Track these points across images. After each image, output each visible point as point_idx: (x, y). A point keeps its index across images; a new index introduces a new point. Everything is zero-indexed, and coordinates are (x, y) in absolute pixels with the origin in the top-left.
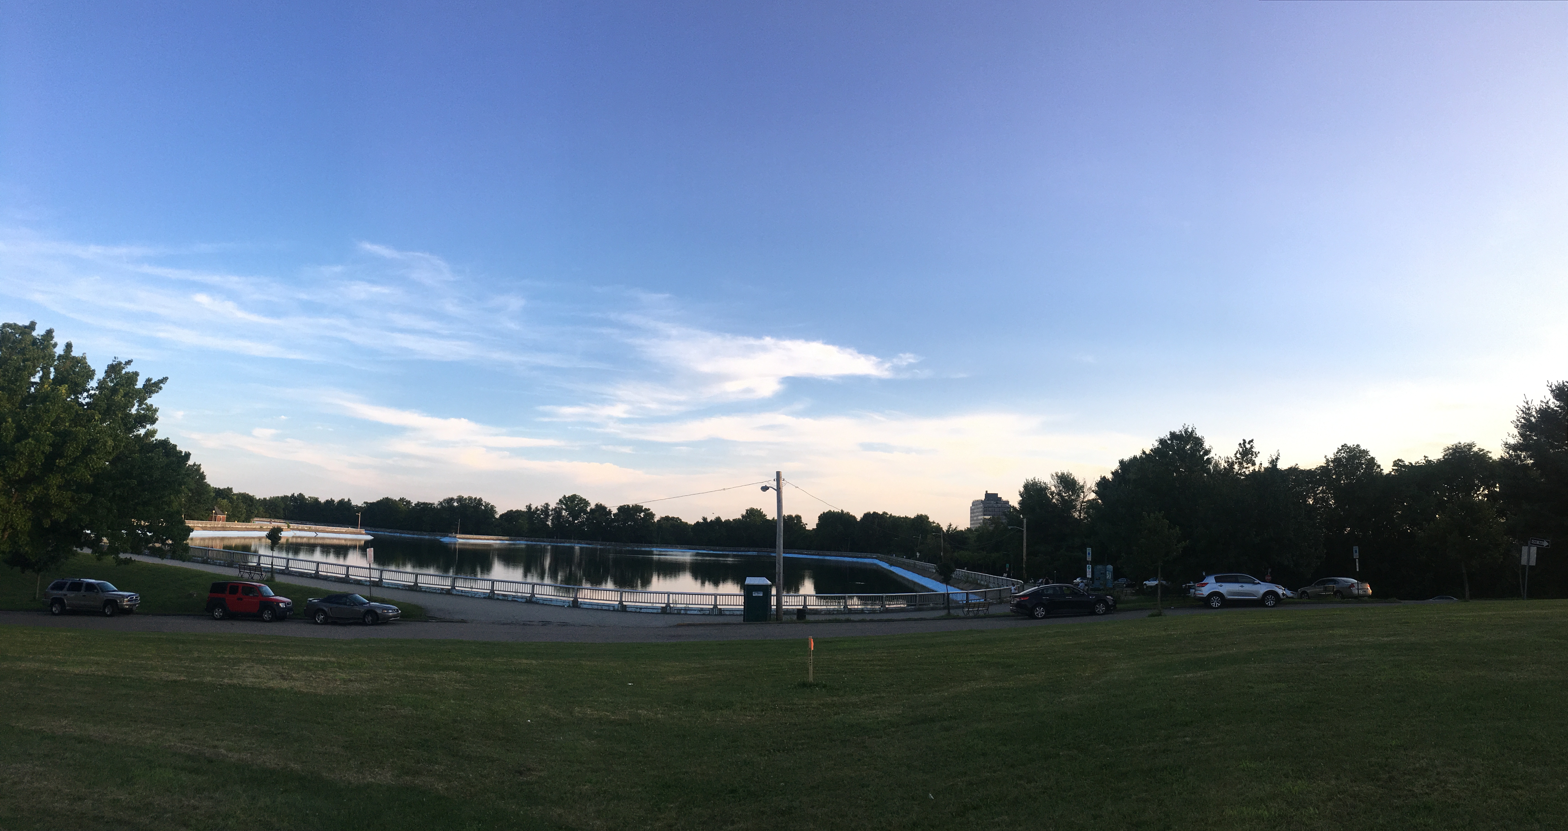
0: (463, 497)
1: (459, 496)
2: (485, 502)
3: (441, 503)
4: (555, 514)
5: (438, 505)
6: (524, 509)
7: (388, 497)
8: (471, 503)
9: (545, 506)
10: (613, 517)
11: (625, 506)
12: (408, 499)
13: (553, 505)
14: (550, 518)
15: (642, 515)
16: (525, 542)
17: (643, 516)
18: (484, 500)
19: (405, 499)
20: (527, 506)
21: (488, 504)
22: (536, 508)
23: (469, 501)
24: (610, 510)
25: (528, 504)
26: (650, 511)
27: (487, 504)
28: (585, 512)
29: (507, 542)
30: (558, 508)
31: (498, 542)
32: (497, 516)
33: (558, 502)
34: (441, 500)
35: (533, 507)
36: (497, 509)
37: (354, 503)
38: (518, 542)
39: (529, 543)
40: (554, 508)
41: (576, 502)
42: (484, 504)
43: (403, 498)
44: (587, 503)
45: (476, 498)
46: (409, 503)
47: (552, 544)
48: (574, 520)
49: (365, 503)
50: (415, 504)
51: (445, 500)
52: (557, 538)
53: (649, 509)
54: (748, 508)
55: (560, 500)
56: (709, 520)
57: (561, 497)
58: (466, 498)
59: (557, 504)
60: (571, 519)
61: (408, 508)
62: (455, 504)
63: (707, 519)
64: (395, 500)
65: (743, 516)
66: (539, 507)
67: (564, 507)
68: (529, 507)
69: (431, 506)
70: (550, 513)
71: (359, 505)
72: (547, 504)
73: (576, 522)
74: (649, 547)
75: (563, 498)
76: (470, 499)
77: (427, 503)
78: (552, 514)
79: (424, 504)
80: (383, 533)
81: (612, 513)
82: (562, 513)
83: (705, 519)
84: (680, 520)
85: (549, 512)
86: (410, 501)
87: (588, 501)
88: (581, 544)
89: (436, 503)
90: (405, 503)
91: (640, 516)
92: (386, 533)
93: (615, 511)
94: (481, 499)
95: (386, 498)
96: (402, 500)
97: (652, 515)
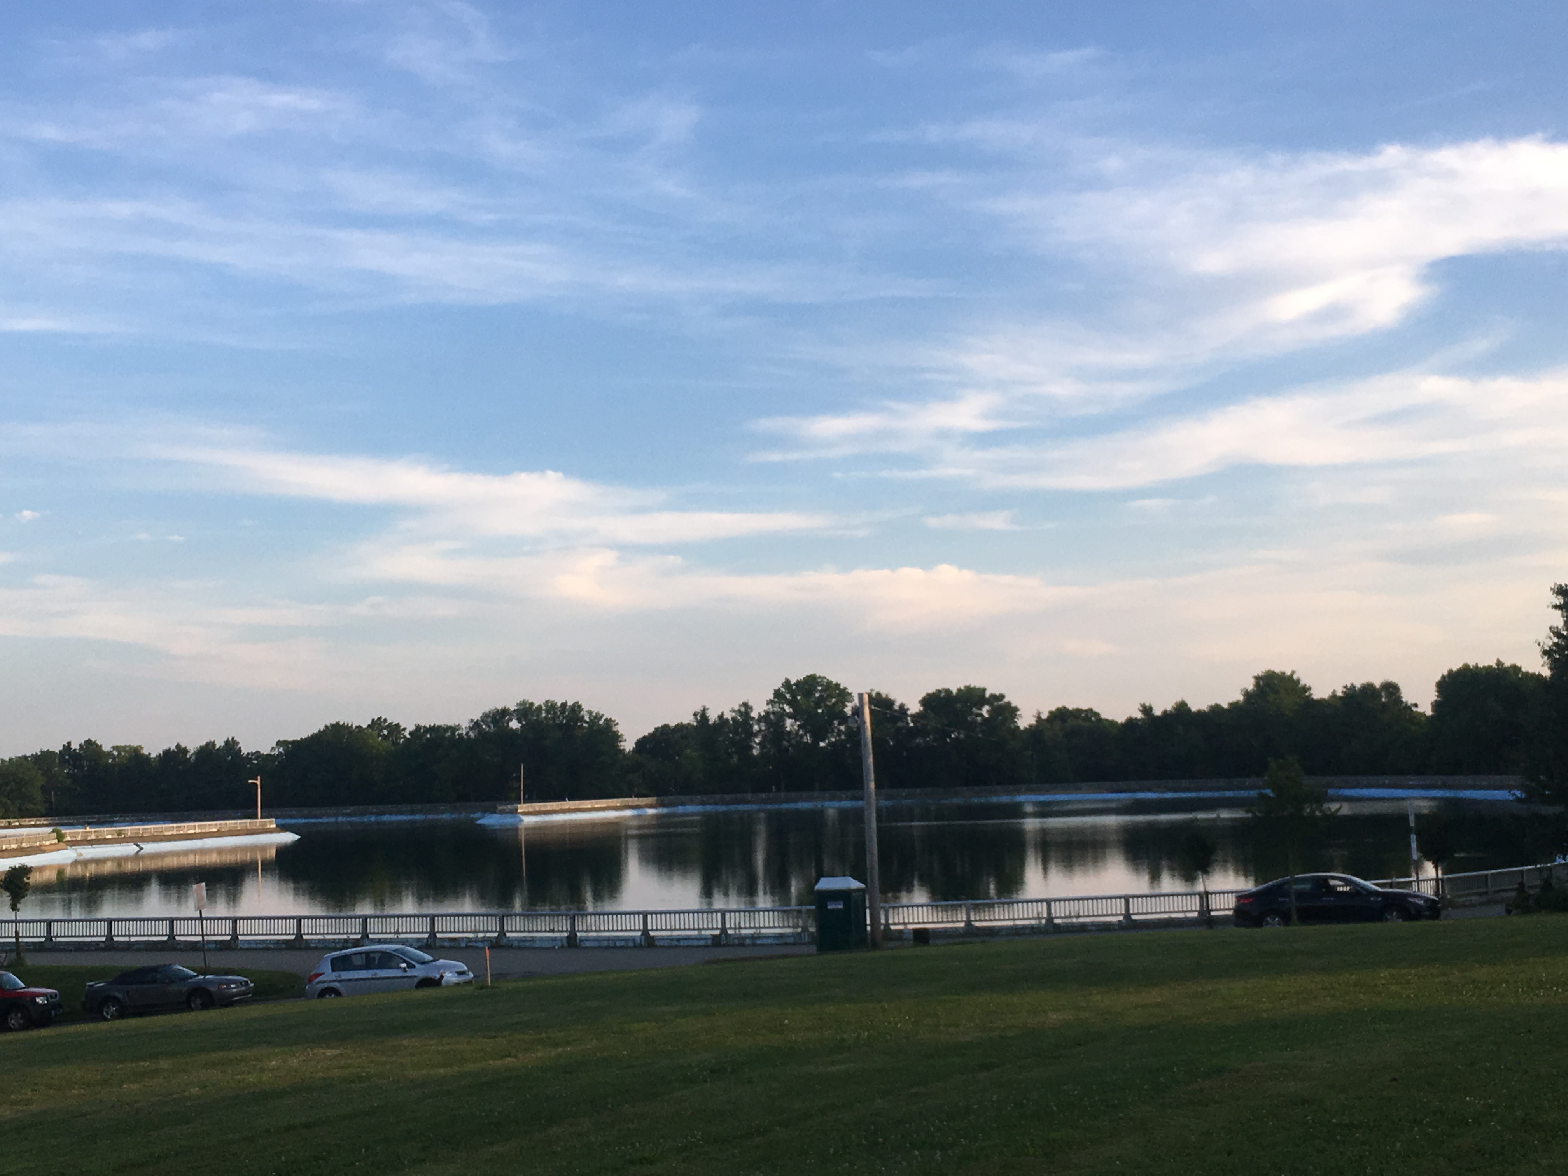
0: (532, 704)
1: (523, 703)
2: (590, 713)
3: (476, 725)
4: (768, 729)
5: (471, 729)
6: (688, 719)
7: (338, 723)
8: (554, 719)
9: (743, 709)
10: (912, 725)
11: (939, 691)
12: (392, 719)
13: (759, 708)
14: (757, 740)
15: (985, 711)
16: (698, 808)
17: (986, 716)
18: (586, 707)
19: (385, 720)
20: (695, 715)
21: (598, 717)
22: (721, 717)
23: (548, 712)
24: (902, 706)
25: (699, 709)
26: (1006, 700)
27: (595, 717)
28: (843, 719)
29: (651, 811)
30: (774, 713)
31: (628, 813)
32: (628, 745)
33: (772, 697)
34: (477, 717)
35: (713, 716)
36: (621, 729)
37: (246, 749)
38: (680, 809)
39: (709, 808)
40: (763, 714)
41: (817, 695)
42: (587, 718)
43: (379, 719)
44: (844, 695)
45: (564, 705)
46: (395, 729)
47: (769, 807)
48: (817, 738)
49: (279, 743)
50: (410, 734)
51: (485, 716)
52: (779, 790)
53: (1002, 697)
54: (1260, 671)
55: (777, 693)
56: (1158, 712)
57: (778, 684)
58: (540, 708)
59: (770, 702)
60: (808, 739)
61: (396, 744)
62: (514, 724)
63: (1151, 709)
64: (359, 727)
65: (1247, 694)
66: (728, 716)
67: (788, 709)
68: (702, 716)
69: (453, 734)
70: (756, 727)
71: (265, 751)
72: (745, 705)
73: (822, 744)
74: (1008, 793)
75: (783, 686)
76: (551, 707)
77: (439, 727)
78: (760, 731)
79: (433, 729)
80: (333, 820)
81: (909, 712)
82: (784, 727)
83: (1147, 710)
84: (1097, 715)
85: (752, 726)
86: (398, 725)
87: (845, 689)
88: (840, 800)
89: (465, 724)
90: (385, 732)
91: (981, 715)
92: (340, 819)
93: (915, 707)
94: (580, 706)
95: (332, 726)
96: (377, 724)
97: (1011, 712)
